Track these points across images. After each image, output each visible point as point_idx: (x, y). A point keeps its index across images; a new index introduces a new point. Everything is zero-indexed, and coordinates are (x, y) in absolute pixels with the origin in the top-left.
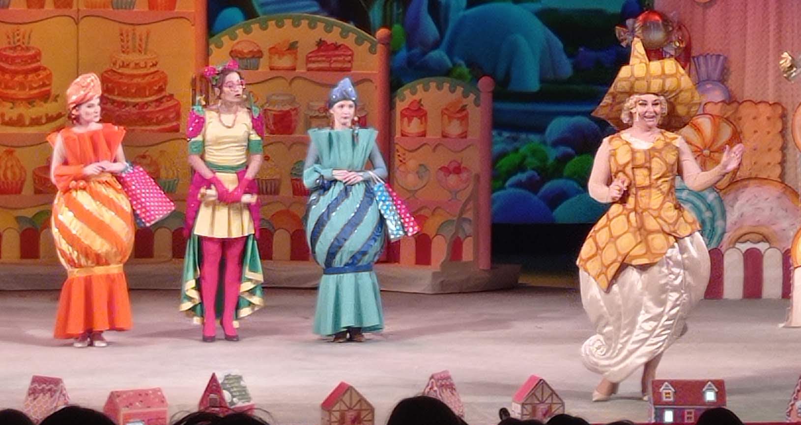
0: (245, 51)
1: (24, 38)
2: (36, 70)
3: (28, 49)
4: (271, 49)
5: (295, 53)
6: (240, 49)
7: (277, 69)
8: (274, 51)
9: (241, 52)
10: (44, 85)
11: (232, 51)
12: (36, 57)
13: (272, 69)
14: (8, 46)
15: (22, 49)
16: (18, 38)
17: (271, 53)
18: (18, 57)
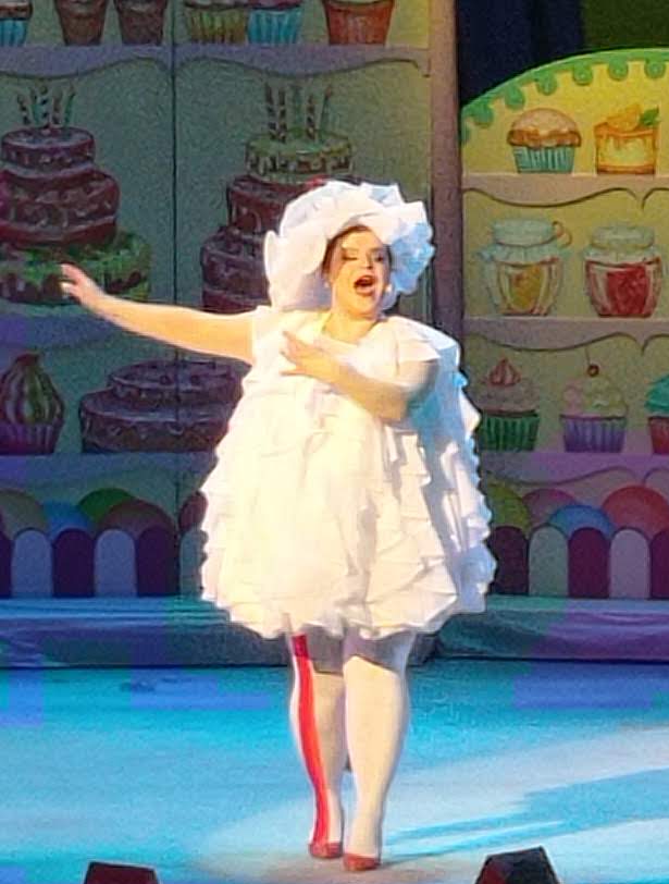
0: (543, 132)
1: (56, 110)
2: (84, 179)
3: (66, 133)
4: (598, 127)
5: (654, 136)
6: (531, 129)
7: (615, 172)
8: (605, 130)
9: (533, 136)
10: (102, 212)
11: (512, 133)
12: (83, 151)
13: (601, 171)
14: (20, 126)
15: (54, 133)
16: (44, 109)
17: (599, 137)
18: (43, 151)
